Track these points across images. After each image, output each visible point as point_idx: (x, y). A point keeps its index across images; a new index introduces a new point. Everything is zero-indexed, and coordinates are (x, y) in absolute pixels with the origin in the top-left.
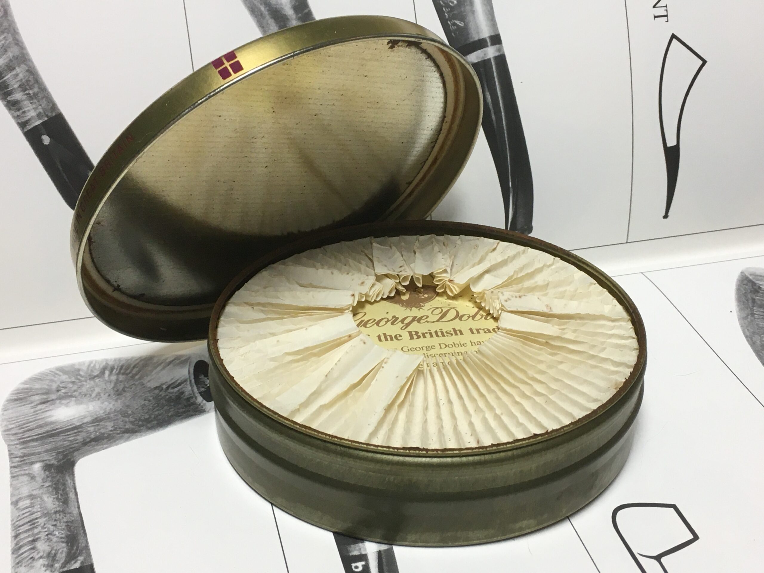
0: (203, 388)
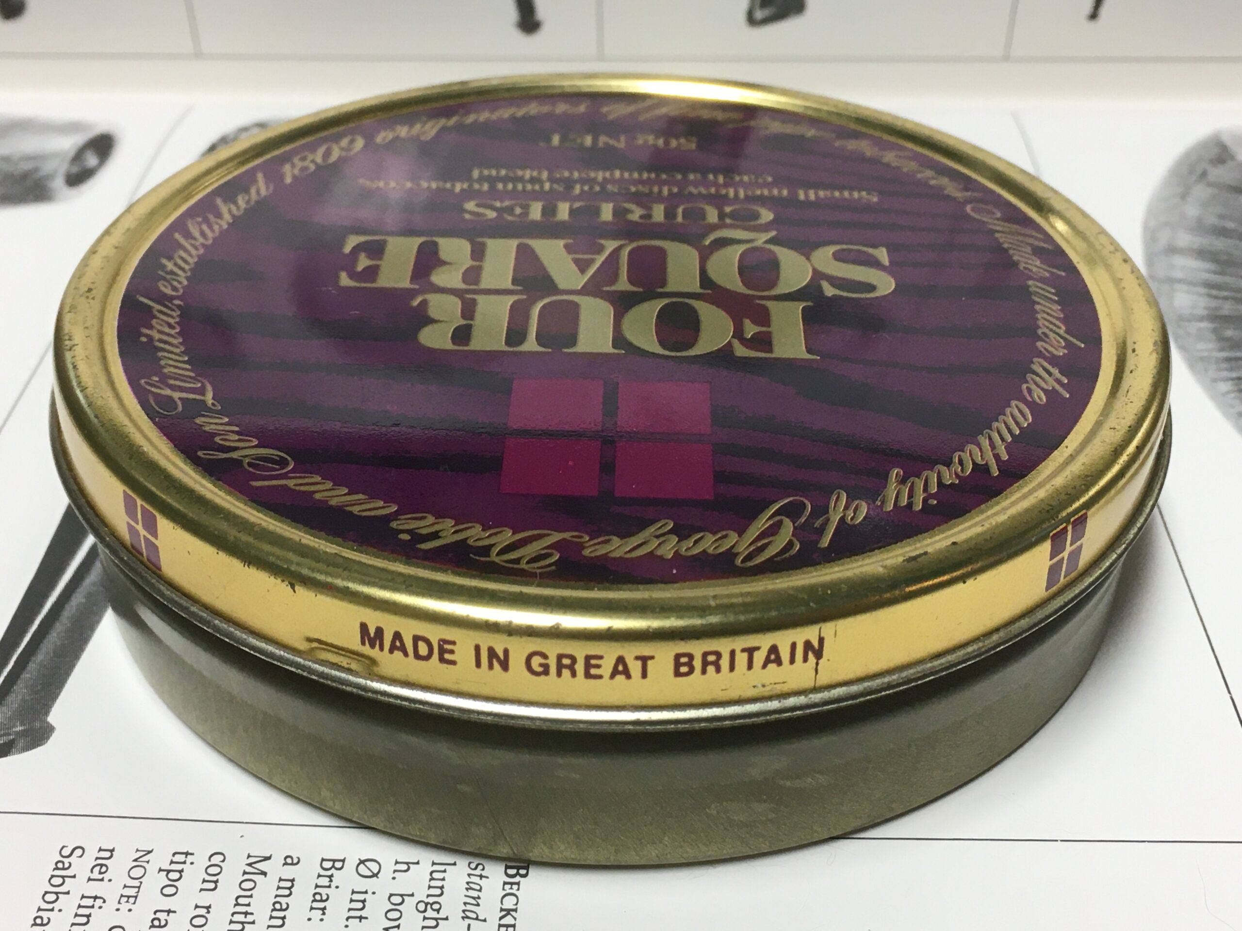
0: (78, 168)
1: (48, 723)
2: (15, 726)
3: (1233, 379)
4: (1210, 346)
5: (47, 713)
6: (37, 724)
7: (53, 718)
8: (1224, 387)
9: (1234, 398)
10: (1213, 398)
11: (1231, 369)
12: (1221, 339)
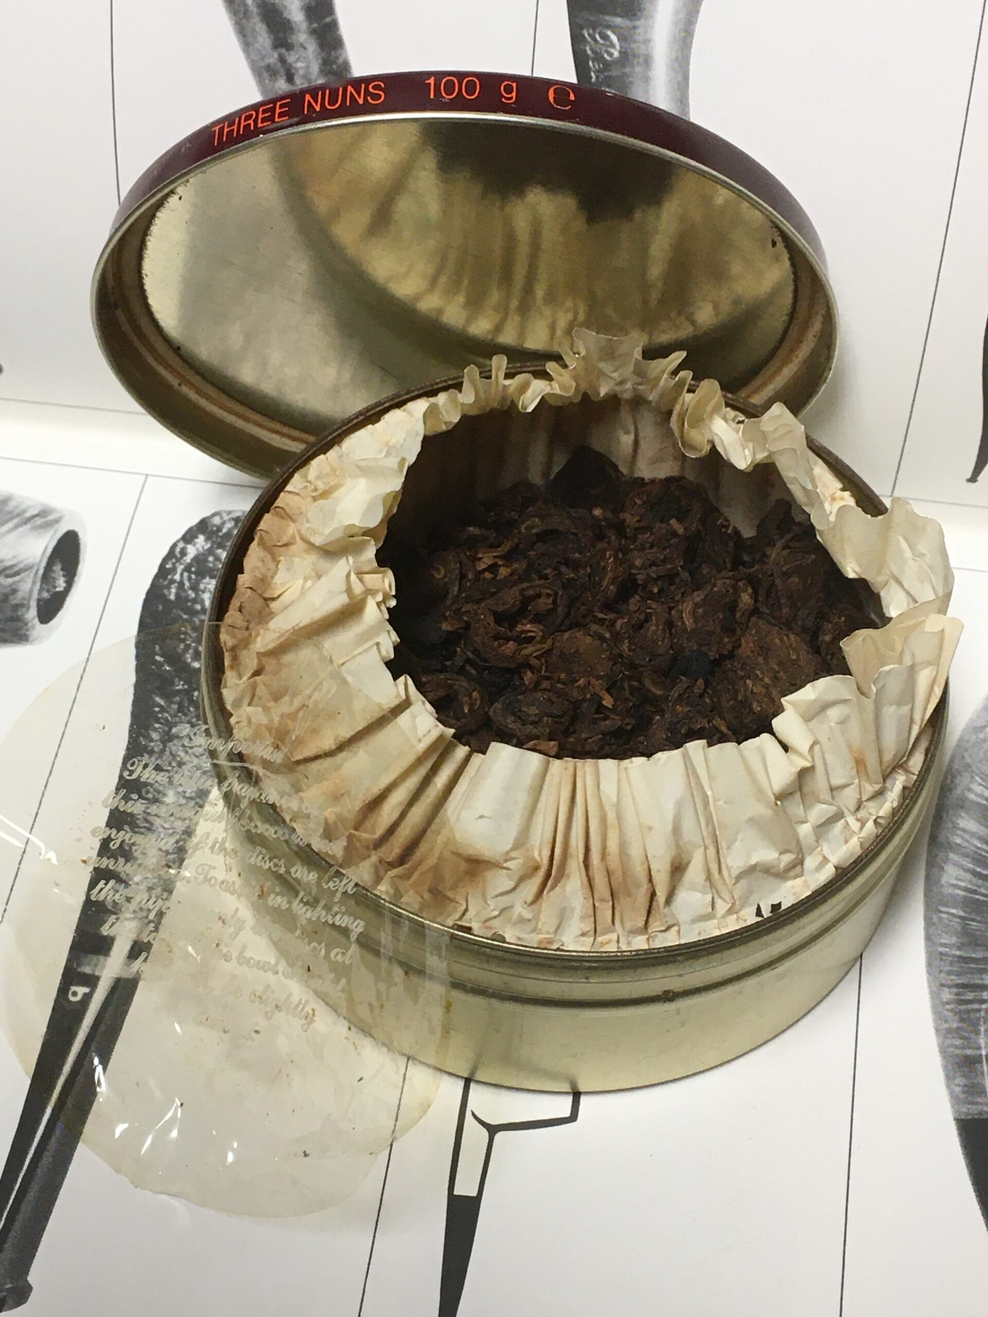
0: (48, 591)
1: (27, 1282)
2: (6, 1284)
3: (958, 986)
4: (954, 940)
5: (27, 1273)
6: (21, 1283)
7: (31, 1278)
8: (947, 995)
9: (952, 1010)
10: (934, 1007)
11: (959, 974)
12: (966, 932)
